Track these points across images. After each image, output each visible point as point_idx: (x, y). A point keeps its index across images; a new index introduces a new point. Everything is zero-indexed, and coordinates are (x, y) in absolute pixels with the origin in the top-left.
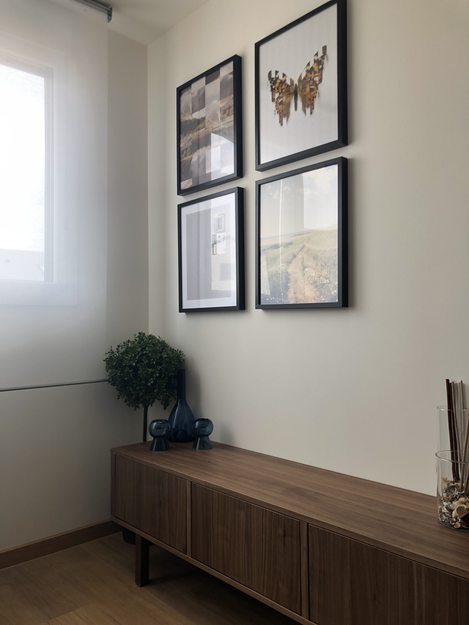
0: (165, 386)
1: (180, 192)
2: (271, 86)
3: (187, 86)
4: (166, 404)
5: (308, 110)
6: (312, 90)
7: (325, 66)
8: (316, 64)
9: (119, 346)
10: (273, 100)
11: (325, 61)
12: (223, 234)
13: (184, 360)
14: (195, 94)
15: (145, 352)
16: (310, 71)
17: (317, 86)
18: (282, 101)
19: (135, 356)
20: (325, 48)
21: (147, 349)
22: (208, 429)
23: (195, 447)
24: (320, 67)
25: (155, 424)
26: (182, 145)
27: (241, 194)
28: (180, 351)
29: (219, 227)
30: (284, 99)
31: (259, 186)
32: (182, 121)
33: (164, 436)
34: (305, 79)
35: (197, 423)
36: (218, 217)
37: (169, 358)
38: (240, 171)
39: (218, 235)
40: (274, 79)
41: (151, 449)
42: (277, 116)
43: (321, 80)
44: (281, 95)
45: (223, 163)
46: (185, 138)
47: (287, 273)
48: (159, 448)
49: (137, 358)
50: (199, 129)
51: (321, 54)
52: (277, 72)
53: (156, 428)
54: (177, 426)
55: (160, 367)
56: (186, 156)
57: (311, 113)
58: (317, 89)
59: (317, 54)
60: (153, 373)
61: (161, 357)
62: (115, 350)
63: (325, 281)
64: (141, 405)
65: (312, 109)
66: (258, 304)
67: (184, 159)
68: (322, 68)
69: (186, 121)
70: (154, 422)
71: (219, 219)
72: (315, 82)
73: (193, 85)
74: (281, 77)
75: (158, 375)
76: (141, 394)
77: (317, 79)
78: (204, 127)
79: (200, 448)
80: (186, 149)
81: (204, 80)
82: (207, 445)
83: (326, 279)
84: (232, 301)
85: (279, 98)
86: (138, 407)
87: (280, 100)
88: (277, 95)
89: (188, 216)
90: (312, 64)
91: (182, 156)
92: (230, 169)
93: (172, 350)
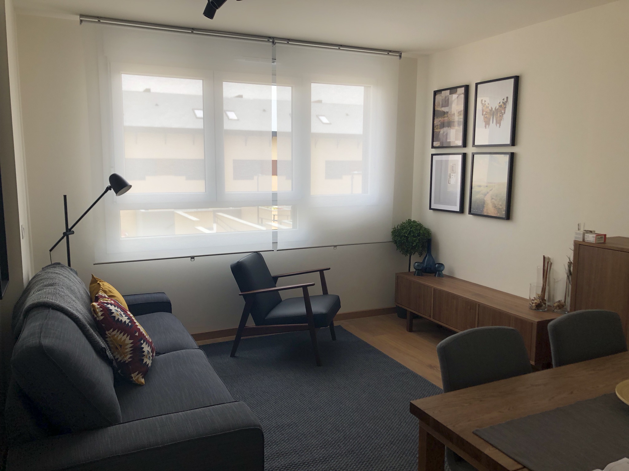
0: (421, 246)
1: (433, 147)
2: (482, 107)
3: (440, 91)
4: (421, 254)
5: (498, 125)
6: (500, 116)
7: (507, 106)
8: (503, 104)
9: (398, 225)
10: (483, 114)
11: (507, 104)
12: (454, 174)
13: (430, 234)
14: (444, 98)
15: (412, 230)
16: (500, 106)
17: (503, 114)
18: (486, 117)
19: (407, 232)
20: (507, 98)
21: (413, 228)
22: (442, 268)
23: (435, 276)
24: (505, 106)
25: (416, 264)
26: (435, 123)
27: (464, 156)
28: (429, 229)
29: (453, 171)
30: (488, 116)
31: (474, 155)
32: (436, 109)
33: (421, 270)
34: (498, 109)
35: (437, 265)
36: (453, 165)
37: (424, 233)
38: (465, 145)
39: (452, 174)
40: (484, 104)
41: (414, 275)
42: (484, 123)
43: (505, 113)
44: (486, 113)
45: (456, 139)
46: (437, 119)
47: (484, 200)
48: (418, 275)
49: (408, 232)
50: (444, 117)
51: (505, 100)
52: (485, 101)
53: (418, 266)
54: (426, 266)
55: (419, 237)
56: (437, 129)
57: (499, 127)
58: (503, 116)
59: (504, 99)
60: (416, 240)
61: (420, 232)
62: (396, 227)
63: (500, 207)
64: (408, 255)
65: (500, 125)
66: (470, 213)
67: (436, 130)
68: (505, 107)
69: (438, 111)
70: (416, 263)
71: (453, 166)
72: (502, 112)
73: (443, 92)
74: (487, 104)
75: (418, 241)
76: (409, 249)
77: (503, 111)
78: (448, 117)
79: (438, 276)
80: (438, 125)
81: (449, 91)
82: (441, 275)
83: (501, 206)
84: (457, 209)
85: (485, 114)
86: (407, 255)
87: (486, 116)
88: (484, 113)
89: (437, 161)
90: (501, 103)
91: (435, 128)
92: (460, 143)
93: (425, 229)
